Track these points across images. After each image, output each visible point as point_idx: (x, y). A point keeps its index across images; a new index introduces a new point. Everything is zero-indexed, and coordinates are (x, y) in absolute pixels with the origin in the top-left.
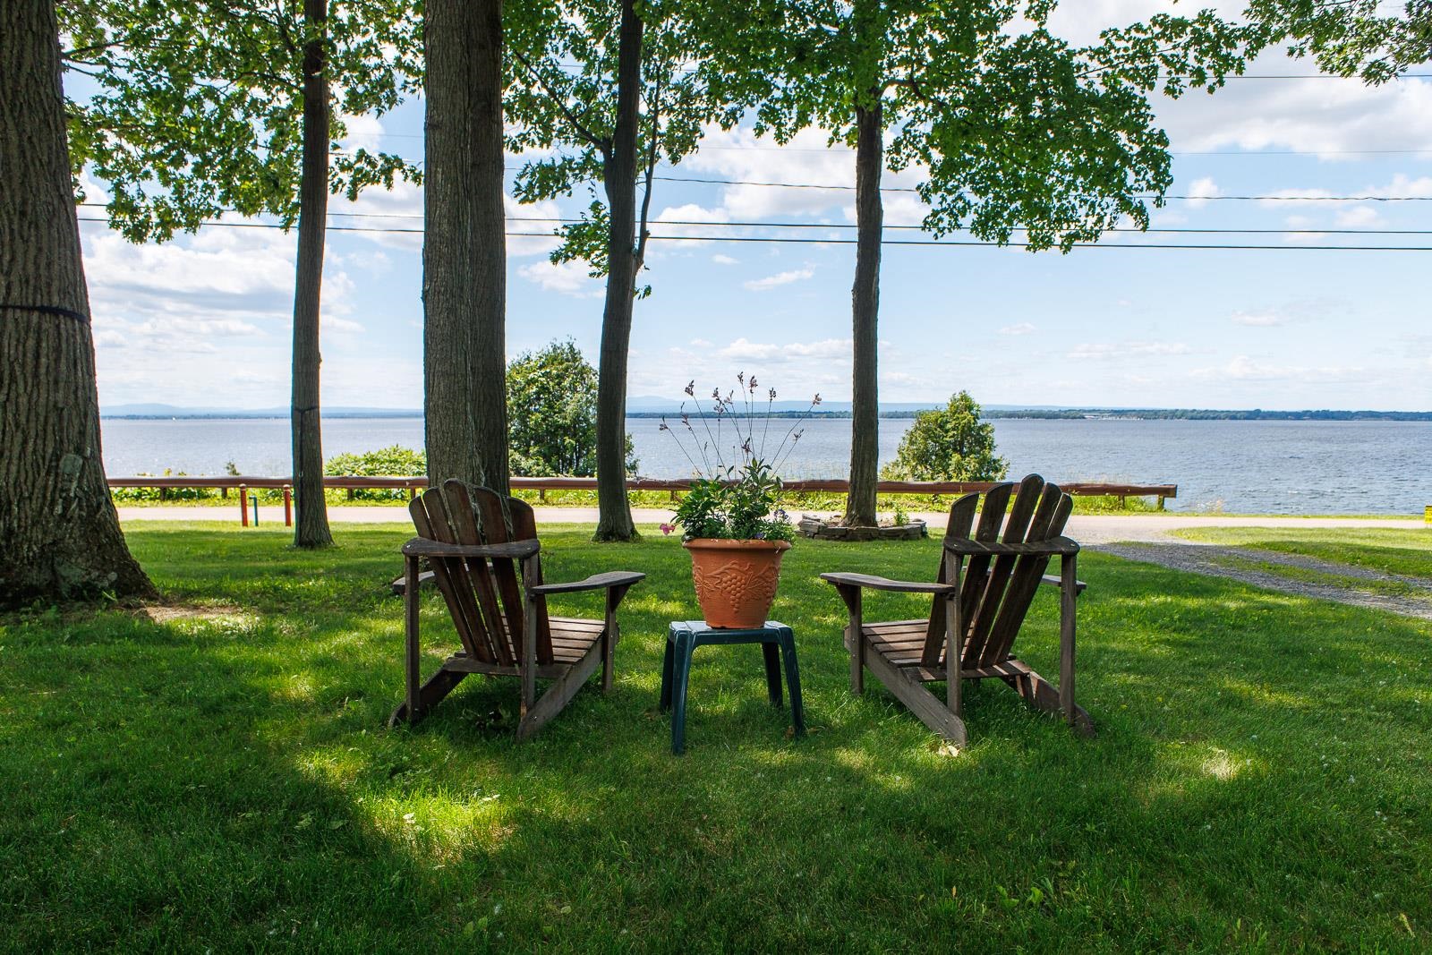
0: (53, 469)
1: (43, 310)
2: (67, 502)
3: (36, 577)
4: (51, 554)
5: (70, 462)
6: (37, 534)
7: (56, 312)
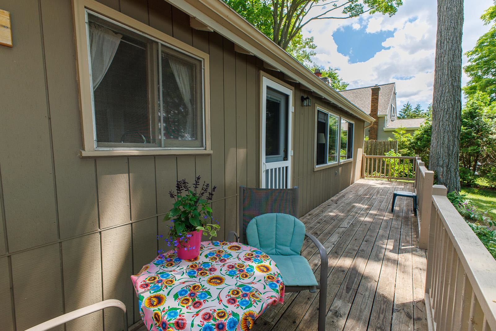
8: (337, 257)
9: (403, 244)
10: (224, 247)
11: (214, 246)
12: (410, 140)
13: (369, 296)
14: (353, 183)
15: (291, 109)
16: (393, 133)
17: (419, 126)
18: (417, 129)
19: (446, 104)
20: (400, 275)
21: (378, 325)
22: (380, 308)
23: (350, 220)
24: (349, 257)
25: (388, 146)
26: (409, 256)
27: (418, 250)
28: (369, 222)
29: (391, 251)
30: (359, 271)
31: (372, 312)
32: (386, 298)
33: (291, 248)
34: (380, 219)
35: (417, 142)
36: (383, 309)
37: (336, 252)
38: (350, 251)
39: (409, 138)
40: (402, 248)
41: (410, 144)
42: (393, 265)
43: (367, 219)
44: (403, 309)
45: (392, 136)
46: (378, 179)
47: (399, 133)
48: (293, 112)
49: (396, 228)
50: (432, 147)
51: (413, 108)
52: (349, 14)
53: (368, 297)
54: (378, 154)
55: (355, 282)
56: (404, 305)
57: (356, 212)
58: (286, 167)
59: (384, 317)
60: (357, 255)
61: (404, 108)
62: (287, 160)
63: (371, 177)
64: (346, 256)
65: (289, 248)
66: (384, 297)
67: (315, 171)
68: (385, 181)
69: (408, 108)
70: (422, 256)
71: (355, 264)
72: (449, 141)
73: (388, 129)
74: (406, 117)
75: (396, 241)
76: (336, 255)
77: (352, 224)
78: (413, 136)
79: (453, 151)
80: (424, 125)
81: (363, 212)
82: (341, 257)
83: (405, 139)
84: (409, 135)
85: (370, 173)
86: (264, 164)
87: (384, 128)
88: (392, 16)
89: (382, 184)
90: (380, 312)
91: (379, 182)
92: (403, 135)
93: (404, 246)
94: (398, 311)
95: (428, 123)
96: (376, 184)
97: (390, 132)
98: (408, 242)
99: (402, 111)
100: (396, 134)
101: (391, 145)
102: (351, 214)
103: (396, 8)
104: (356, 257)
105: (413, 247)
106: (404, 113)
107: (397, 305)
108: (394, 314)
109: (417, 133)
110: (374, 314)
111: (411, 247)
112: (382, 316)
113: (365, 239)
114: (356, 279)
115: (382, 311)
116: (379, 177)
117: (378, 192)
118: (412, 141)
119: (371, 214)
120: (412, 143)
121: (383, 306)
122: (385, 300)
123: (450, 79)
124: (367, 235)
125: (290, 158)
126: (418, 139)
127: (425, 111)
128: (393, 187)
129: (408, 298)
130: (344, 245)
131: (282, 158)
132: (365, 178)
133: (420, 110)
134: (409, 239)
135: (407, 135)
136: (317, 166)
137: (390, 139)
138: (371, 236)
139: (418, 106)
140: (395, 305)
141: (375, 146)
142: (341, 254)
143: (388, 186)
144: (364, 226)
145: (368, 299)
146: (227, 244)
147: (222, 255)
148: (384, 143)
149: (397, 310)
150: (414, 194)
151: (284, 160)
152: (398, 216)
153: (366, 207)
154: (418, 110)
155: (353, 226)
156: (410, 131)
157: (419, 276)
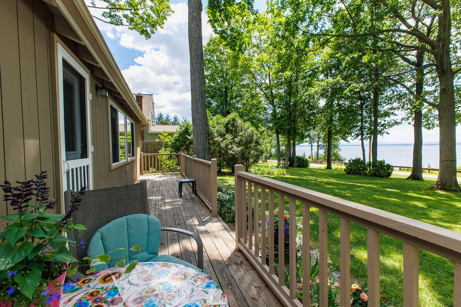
0: (452, 177)
1: (452, 161)
2: (453, 181)
3: (448, 188)
4: (450, 186)
5: (454, 176)
6: (449, 184)
7: (454, 161)
8: (165, 248)
9: (202, 218)
10: (91, 285)
11: (68, 294)
12: (171, 141)
13: (208, 265)
14: (136, 180)
15: (89, 96)
16: (159, 135)
17: (176, 131)
18: (175, 133)
19: (200, 115)
20: (215, 240)
21: (227, 282)
22: (220, 270)
23: (155, 212)
24: (175, 242)
25: (157, 146)
26: (210, 224)
27: (213, 218)
28: (170, 209)
29: (199, 225)
30: (189, 250)
31: (217, 276)
32: (218, 260)
33: (148, 251)
34: (176, 204)
35: (176, 143)
36: (222, 269)
37: (162, 244)
38: (173, 238)
39: (171, 140)
40: (204, 220)
41: (171, 144)
42: (206, 235)
43: (167, 207)
44: (231, 262)
45: (159, 138)
46: (155, 173)
47: (163, 135)
48: (91, 99)
49: (191, 208)
50: (194, 144)
51: (165, 117)
52: (108, 20)
53: (208, 267)
54: (149, 152)
55: (192, 260)
56: (229, 258)
57: (155, 203)
58: (87, 166)
59: (226, 274)
60: (179, 238)
61: (158, 116)
62: (86, 157)
63: (149, 173)
64: (172, 244)
65: (146, 252)
66: (217, 261)
67: (112, 169)
68: (160, 174)
69: (161, 116)
70: (217, 221)
71: (183, 247)
72: (203, 140)
73: (152, 132)
74: (160, 124)
75: (197, 217)
76: (164, 246)
77: (158, 215)
78: (173, 138)
79: (206, 147)
80: (179, 130)
81: (161, 203)
82: (169, 246)
83: (168, 140)
84: (170, 137)
85: (148, 169)
86: (64, 162)
87: (149, 131)
88: (148, 40)
89: (160, 177)
90: (221, 273)
91: (157, 176)
92: (166, 137)
93: (204, 219)
94: (230, 265)
95: (181, 128)
96: (156, 178)
97: (156, 135)
98: (204, 215)
99: (157, 119)
100: (161, 136)
101: (159, 145)
102: (152, 207)
103: (150, 34)
104: (180, 241)
105: (209, 217)
106: (159, 120)
107: (226, 261)
108: (229, 268)
109: (175, 135)
110: (220, 277)
111: (207, 218)
112: (224, 275)
113: (177, 224)
114: (192, 258)
115: (222, 271)
116: (156, 172)
117: (161, 184)
118: (173, 142)
119: (168, 202)
120: (173, 143)
121: (221, 267)
122: (219, 262)
123: (201, 98)
124: (176, 220)
125: (90, 155)
126: (176, 140)
127: (172, 121)
128: (169, 179)
129: (228, 253)
130: (164, 235)
131: (79, 155)
132: (144, 174)
133: (169, 119)
134: (203, 212)
135: (169, 137)
136: (114, 164)
137: (157, 140)
138: (179, 219)
139: (168, 116)
140: (225, 262)
141: (146, 146)
142: (167, 243)
143: (165, 178)
144: (169, 214)
145: (209, 268)
146: (91, 279)
147: (103, 296)
148: (154, 143)
149: (228, 264)
150: (193, 180)
151: (82, 158)
152: (187, 199)
153: (160, 198)
154: (167, 119)
155: (161, 216)
156: (171, 134)
157: (224, 235)
